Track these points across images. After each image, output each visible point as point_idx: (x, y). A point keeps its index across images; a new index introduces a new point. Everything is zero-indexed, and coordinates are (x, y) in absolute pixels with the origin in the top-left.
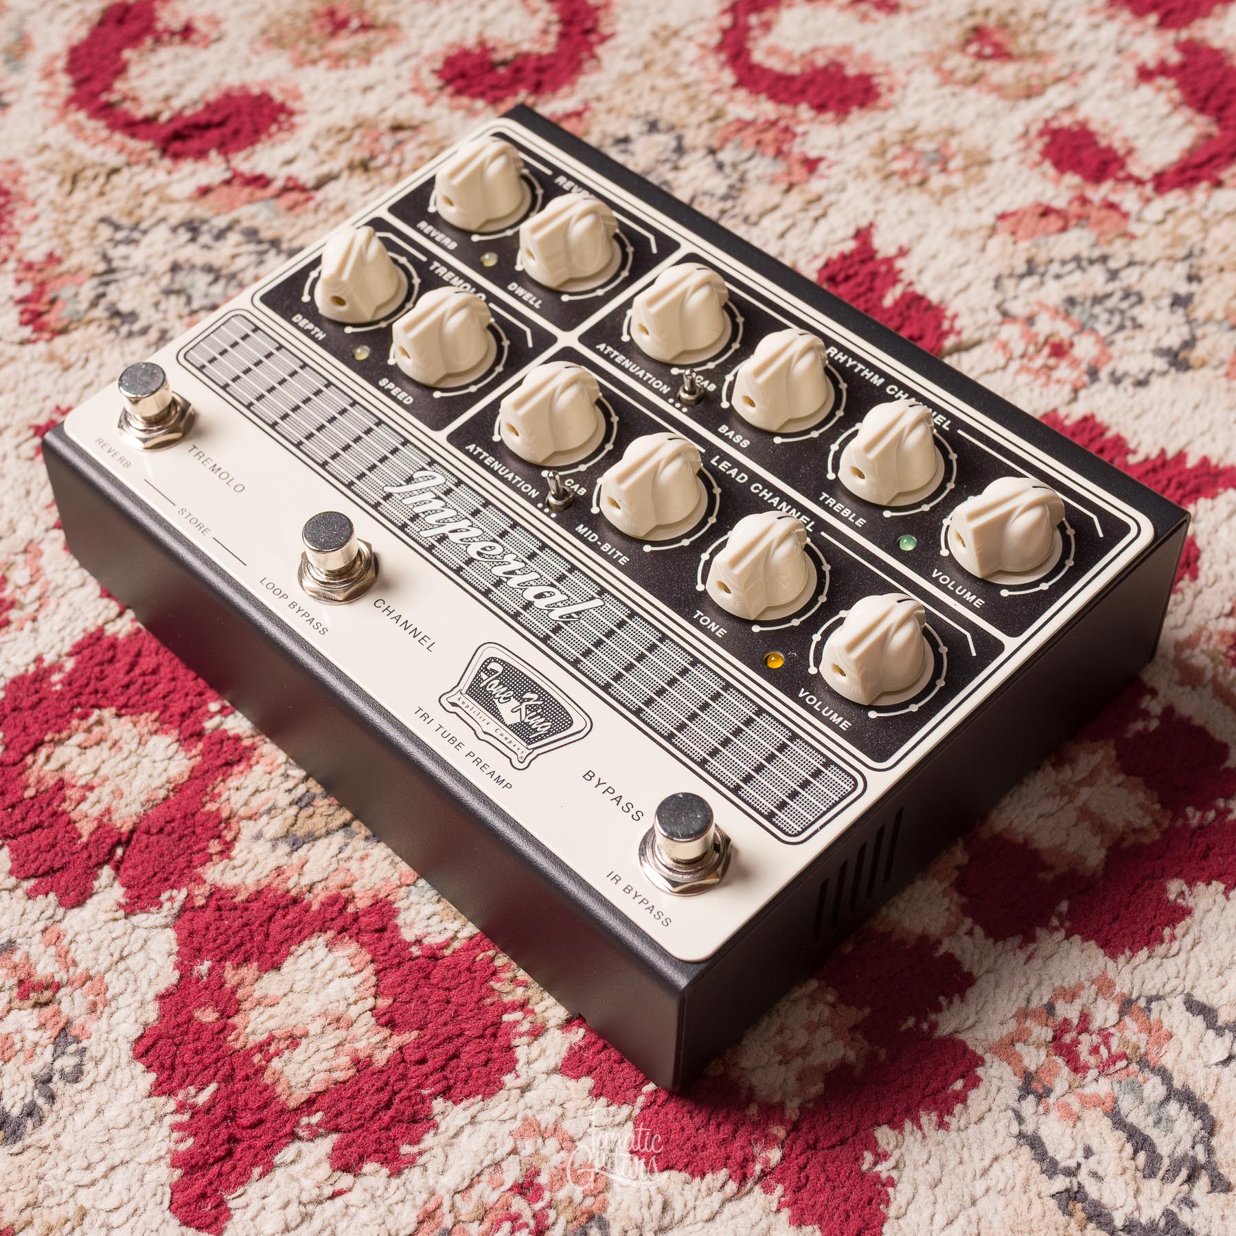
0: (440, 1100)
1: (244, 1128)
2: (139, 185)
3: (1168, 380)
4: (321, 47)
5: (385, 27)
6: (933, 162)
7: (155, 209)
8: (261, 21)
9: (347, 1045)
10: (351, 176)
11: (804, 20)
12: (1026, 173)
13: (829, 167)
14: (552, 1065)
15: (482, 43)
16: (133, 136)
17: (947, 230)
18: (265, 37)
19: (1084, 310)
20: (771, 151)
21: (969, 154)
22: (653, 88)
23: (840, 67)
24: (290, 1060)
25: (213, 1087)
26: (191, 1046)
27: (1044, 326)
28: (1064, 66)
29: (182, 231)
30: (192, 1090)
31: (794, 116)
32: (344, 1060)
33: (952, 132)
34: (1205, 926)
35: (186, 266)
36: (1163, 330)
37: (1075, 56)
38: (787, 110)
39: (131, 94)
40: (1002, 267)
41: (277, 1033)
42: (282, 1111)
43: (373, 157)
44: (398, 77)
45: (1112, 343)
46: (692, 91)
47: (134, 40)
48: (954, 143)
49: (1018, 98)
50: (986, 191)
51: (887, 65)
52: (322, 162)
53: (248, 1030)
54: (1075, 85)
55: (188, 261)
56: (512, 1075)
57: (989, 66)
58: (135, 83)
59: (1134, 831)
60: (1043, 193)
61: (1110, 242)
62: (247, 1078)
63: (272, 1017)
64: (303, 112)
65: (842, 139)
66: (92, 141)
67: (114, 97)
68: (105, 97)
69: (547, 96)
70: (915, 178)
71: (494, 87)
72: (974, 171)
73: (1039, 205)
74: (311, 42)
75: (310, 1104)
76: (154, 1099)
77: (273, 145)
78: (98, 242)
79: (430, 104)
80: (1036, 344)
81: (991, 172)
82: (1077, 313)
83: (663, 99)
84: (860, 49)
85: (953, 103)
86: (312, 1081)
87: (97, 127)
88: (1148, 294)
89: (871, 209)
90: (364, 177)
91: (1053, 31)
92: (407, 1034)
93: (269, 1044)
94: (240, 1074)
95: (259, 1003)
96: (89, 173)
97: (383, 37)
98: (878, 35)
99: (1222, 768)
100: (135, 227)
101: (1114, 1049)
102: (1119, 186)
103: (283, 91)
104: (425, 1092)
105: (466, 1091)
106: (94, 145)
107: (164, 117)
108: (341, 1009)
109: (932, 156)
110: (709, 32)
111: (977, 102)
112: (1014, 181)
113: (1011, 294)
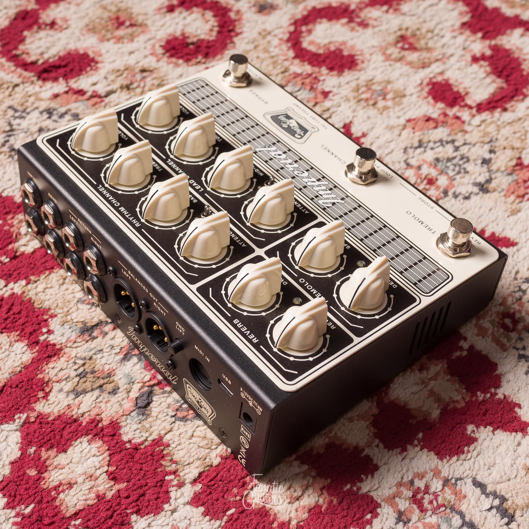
0: (135, 515)
1: (45, 525)
2: (27, 92)
3: (478, 197)
4: (112, 34)
5: (141, 25)
6: (380, 95)
7: (33, 103)
8: (86, 21)
9: (94, 489)
10: (121, 92)
11: (326, 30)
12: (421, 102)
13: (334, 96)
14: (186, 501)
15: (183, 34)
16: (26, 70)
17: (384, 126)
18: (87, 28)
19: (443, 164)
20: (308, 87)
21: (396, 92)
22: (258, 57)
23: (341, 51)
24: (68, 494)
25: (32, 506)
26: (24, 486)
27: (425, 170)
28: (439, 54)
29: (45, 113)
30: (23, 507)
31: (319, 72)
32: (93, 495)
33: (389, 82)
34: (483, 447)
35: (46, 129)
36: (477, 174)
37: (445, 50)
38: (316, 69)
39: (26, 51)
40: (407, 143)
41: (63, 482)
42: (63, 518)
43: (132, 84)
44: (145, 48)
45: (454, 179)
46: (275, 59)
47: (29, 27)
48: (389, 87)
49: (418, 68)
50: (402, 109)
51: (362, 51)
52: (109, 85)
53: (50, 480)
54: (444, 63)
55: (46, 127)
56: (168, 504)
57: (406, 53)
58: (28, 46)
59: (453, 401)
60: (428, 111)
61: (456, 134)
62: (48, 502)
63: (61, 474)
64: (102, 62)
65: (340, 83)
66: (7, 72)
67: (18, 52)
68: (14, 52)
69: (211, 59)
70: (371, 102)
71: (187, 54)
72: (398, 100)
73: (425, 116)
74: (107, 31)
75: (76, 515)
76: (6, 510)
77: (88, 77)
78: (7, 117)
79: (158, 61)
80: (421, 179)
81: (405, 100)
82: (440, 165)
83: (262, 62)
84: (350, 43)
85: (390, 69)
86: (78, 504)
87: (10, 65)
88: (472, 158)
89: (351, 115)
90: (127, 92)
91: (436, 38)
92: (122, 485)
93: (59, 487)
94: (45, 500)
95: (56, 468)
96: (5, 86)
97: (140, 30)
98: (358, 37)
99: (494, 374)
100: (24, 111)
101: (439, 502)
102: (461, 109)
103: (94, 52)
104: (129, 511)
105: (147, 512)
106: (8, 74)
107: (40, 62)
108: (92, 472)
109: (379, 92)
110: (284, 33)
111: (401, 69)
112: (415, 105)
113: (411, 156)
